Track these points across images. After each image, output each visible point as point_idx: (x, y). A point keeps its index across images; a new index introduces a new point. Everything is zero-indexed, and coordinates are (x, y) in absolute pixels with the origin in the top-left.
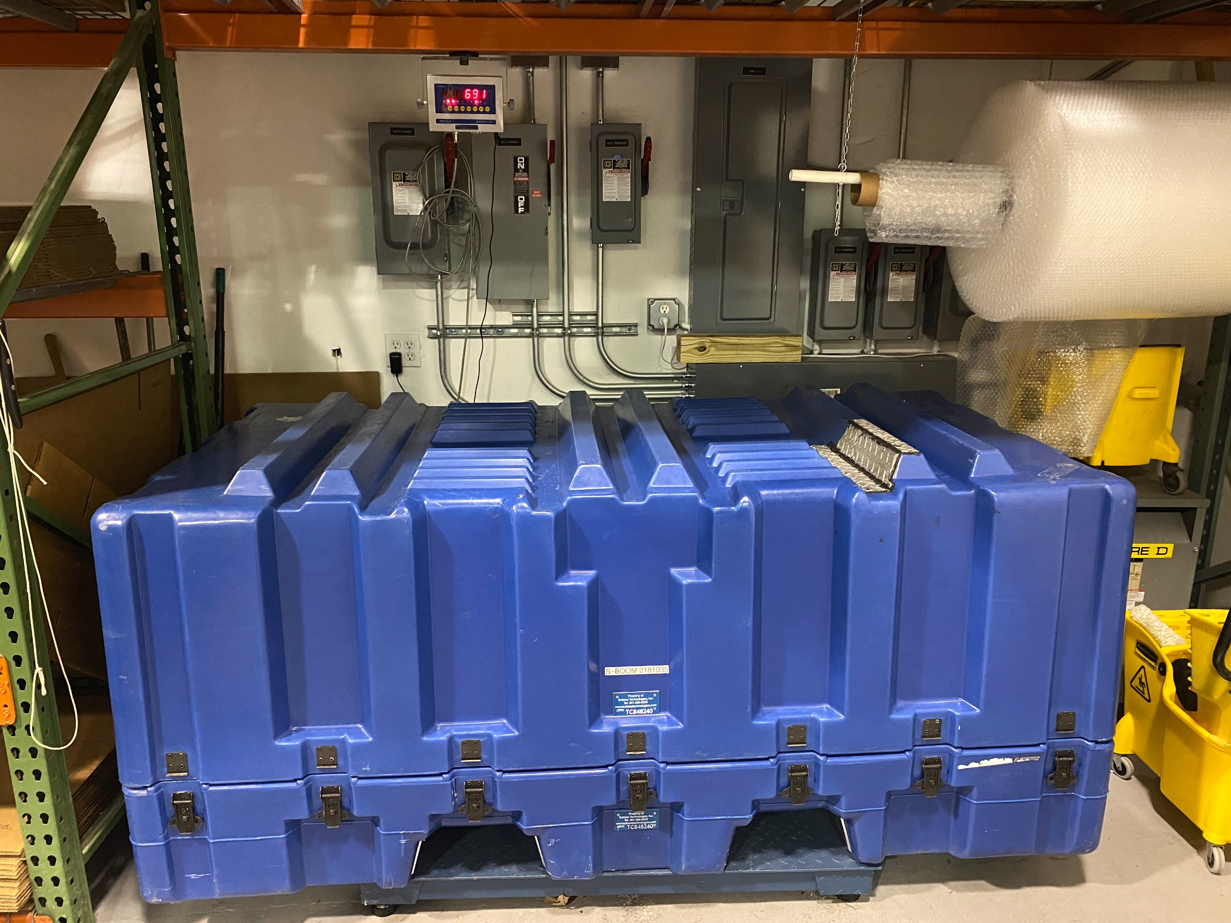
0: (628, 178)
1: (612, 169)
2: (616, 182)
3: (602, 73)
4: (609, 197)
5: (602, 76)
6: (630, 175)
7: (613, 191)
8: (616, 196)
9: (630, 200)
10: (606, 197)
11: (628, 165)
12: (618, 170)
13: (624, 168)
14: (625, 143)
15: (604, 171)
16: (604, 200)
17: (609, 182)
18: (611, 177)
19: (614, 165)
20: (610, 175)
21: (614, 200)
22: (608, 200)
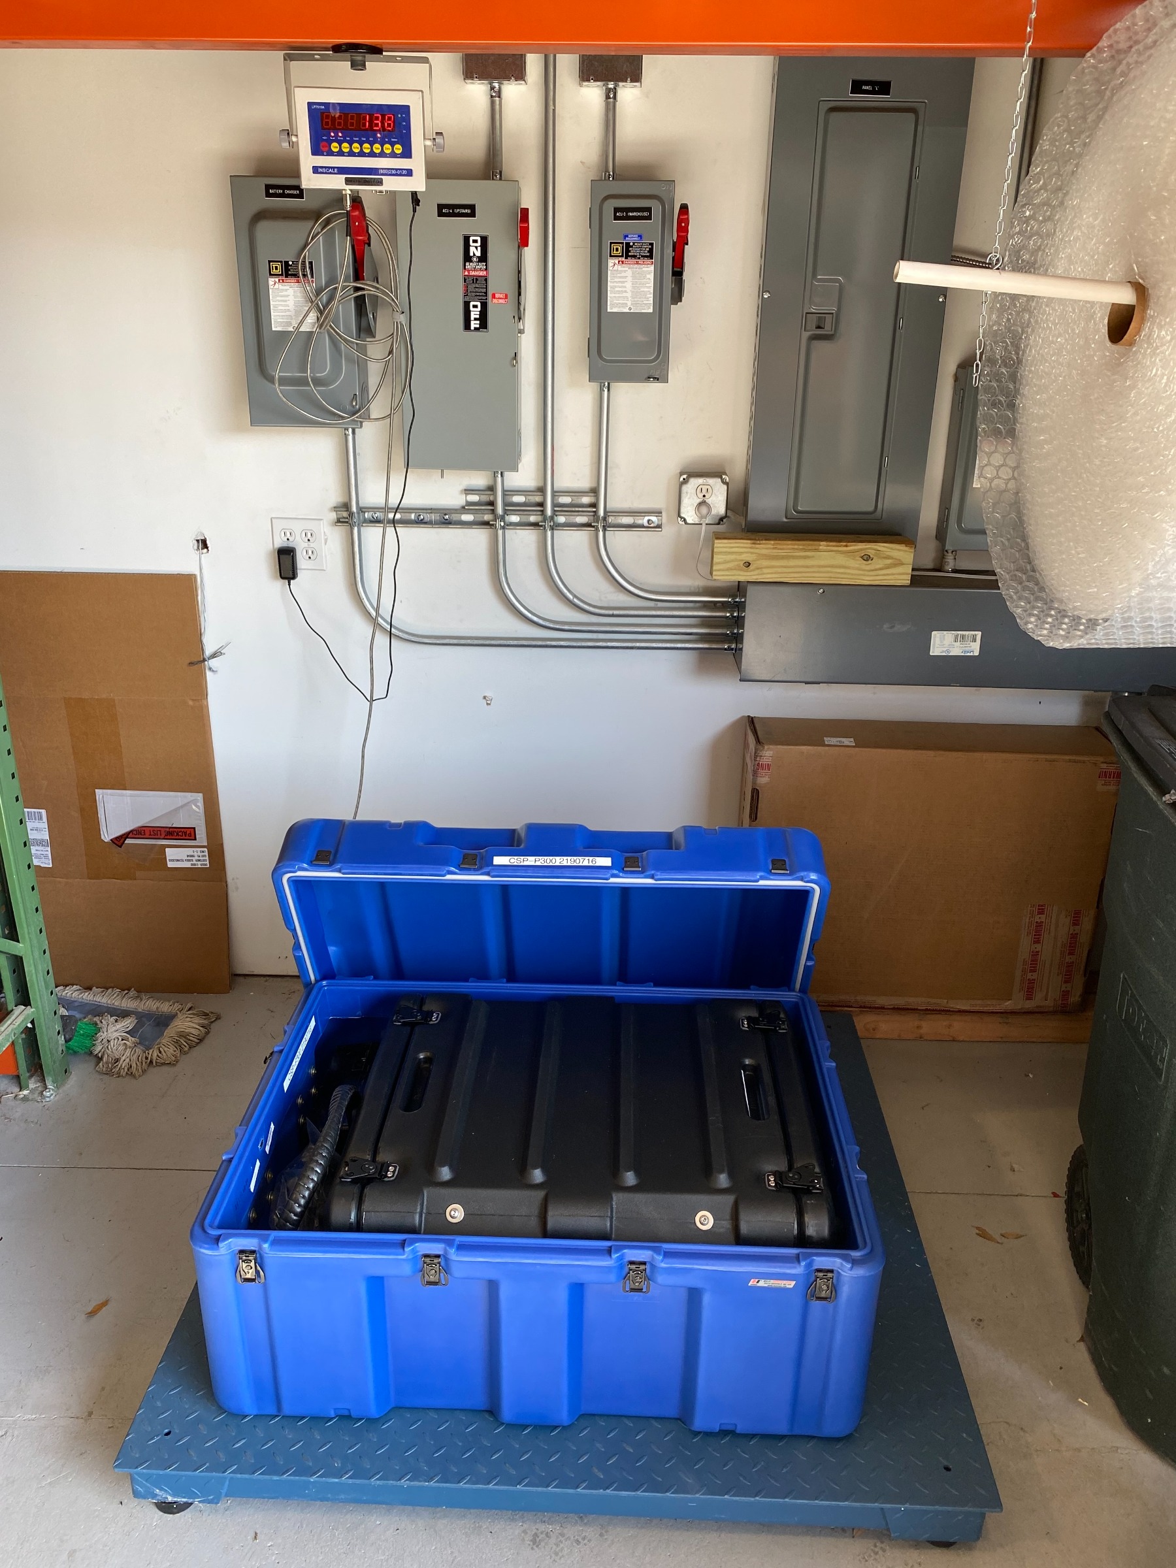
0: (649, 273)
1: (623, 259)
2: (629, 279)
3: (615, 90)
4: (617, 305)
5: (615, 97)
6: (652, 268)
7: (625, 295)
8: (629, 304)
9: (651, 310)
10: (613, 305)
11: (651, 251)
12: (634, 260)
13: (642, 256)
14: (645, 214)
15: (611, 262)
16: (609, 310)
17: (616, 280)
18: (621, 271)
19: (627, 253)
20: (619, 268)
21: (626, 310)
22: (615, 310)
